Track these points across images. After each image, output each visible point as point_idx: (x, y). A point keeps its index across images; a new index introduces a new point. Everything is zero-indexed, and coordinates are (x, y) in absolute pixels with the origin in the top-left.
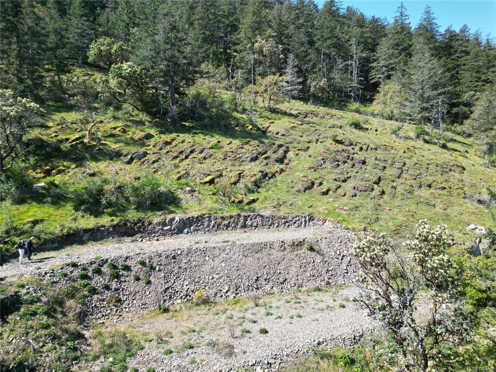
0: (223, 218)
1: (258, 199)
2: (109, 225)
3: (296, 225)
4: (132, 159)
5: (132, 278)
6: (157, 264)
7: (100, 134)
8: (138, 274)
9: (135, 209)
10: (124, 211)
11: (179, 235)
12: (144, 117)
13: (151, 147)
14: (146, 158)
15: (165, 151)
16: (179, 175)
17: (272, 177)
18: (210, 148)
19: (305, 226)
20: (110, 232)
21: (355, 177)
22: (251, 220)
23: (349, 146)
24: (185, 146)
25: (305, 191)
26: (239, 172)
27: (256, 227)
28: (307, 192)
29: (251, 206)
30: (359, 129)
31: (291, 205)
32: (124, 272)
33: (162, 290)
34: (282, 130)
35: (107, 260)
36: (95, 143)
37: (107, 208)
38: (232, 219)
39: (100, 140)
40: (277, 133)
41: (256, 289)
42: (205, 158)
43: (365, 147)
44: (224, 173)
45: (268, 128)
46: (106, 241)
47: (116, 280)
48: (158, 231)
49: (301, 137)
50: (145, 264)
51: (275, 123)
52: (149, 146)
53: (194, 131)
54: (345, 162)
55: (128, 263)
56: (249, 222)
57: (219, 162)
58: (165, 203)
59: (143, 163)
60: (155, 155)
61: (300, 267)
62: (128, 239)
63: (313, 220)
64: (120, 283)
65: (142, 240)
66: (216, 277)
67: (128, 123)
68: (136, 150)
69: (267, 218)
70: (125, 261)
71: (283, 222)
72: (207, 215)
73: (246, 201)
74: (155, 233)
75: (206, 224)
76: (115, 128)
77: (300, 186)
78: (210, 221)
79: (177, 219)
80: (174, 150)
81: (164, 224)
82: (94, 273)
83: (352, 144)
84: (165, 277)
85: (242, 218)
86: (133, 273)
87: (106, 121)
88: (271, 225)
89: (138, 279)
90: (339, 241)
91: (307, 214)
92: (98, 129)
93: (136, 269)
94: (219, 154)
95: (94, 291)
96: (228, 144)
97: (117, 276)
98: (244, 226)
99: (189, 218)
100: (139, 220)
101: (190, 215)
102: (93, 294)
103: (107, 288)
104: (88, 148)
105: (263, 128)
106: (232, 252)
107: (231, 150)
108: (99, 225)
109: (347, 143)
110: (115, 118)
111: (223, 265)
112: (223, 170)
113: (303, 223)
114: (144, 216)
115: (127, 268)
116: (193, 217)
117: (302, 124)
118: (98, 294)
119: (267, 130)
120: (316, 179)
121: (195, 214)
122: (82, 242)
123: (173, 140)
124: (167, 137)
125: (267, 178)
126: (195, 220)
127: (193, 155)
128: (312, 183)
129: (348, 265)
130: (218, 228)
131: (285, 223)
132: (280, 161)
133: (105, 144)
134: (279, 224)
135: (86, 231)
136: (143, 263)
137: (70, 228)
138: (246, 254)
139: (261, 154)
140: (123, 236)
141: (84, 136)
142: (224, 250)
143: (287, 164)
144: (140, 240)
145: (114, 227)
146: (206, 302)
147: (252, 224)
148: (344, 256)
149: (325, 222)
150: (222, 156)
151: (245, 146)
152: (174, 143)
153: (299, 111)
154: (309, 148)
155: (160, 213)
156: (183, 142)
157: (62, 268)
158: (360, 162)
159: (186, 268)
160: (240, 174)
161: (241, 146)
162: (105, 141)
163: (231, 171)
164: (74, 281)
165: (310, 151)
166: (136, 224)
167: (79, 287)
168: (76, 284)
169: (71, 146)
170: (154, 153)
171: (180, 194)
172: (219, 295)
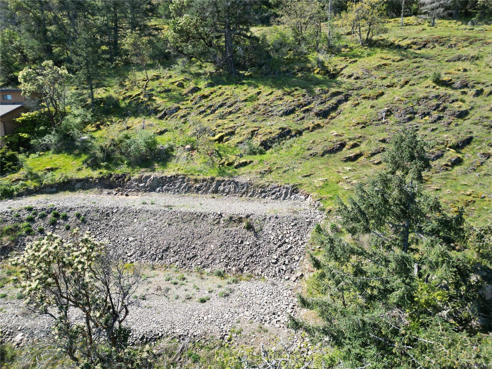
0: (196, 181)
1: (251, 162)
2: (97, 177)
3: (274, 196)
4: (165, 114)
5: (65, 227)
6: (90, 219)
7: (157, 90)
8: (70, 225)
9: (128, 164)
10: (118, 165)
11: (152, 193)
12: (210, 69)
14: (176, 114)
15: (198, 106)
17: (295, 135)
18: (243, 101)
19: (284, 199)
22: (225, 185)
24: (219, 100)
25: (323, 155)
26: (255, 129)
28: (326, 156)
29: (237, 170)
32: (61, 221)
34: (361, 71)
39: (153, 96)
40: (350, 77)
42: (230, 113)
44: (238, 130)
45: (342, 69)
47: (52, 227)
48: (134, 187)
49: (384, 78)
53: (243, 81)
55: (69, 214)
57: (243, 117)
59: (172, 118)
60: (186, 110)
63: (297, 193)
67: (189, 77)
68: (171, 106)
69: (241, 185)
70: (68, 211)
72: (181, 176)
73: (236, 164)
75: (178, 185)
78: (183, 182)
79: (152, 177)
81: (140, 180)
82: (40, 218)
86: (68, 223)
89: (68, 229)
91: (291, 185)
93: (72, 220)
95: (30, 232)
96: (267, 95)
97: (54, 224)
100: (124, 175)
101: (164, 175)
102: (28, 235)
107: (266, 102)
108: (89, 176)
113: (283, 195)
114: (129, 172)
115: (65, 218)
116: (166, 177)
118: (31, 235)
119: (338, 73)
120: (352, 139)
121: (169, 174)
126: (167, 180)
127: (221, 110)
128: (341, 144)
130: (188, 190)
131: (261, 192)
132: (324, 114)
133: (154, 100)
134: (254, 192)
135: (78, 181)
136: (79, 216)
137: (66, 177)
139: (300, 106)
143: (332, 118)
144: (115, 193)
145: (100, 179)
149: (308, 197)
150: (250, 110)
154: (382, 94)
156: (222, 94)
157: (20, 211)
160: (253, 131)
161: (281, 97)
162: (157, 96)
164: (21, 222)
165: (380, 100)
166: (118, 178)
168: (20, 225)
169: (130, 102)
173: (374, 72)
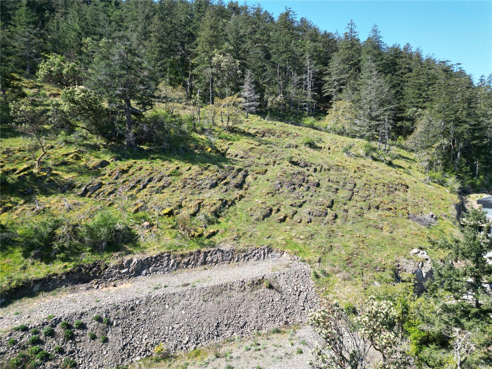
0: (183, 256)
1: (218, 231)
2: (62, 272)
3: (255, 258)
4: (86, 191)
5: (88, 337)
6: (115, 319)
7: (50, 163)
8: (94, 332)
9: (90, 251)
10: (78, 254)
11: (137, 277)
12: (98, 140)
13: (107, 176)
14: (102, 189)
15: (122, 181)
16: (136, 208)
17: (232, 205)
18: (169, 176)
19: (264, 259)
20: (64, 280)
21: (310, 201)
22: (211, 255)
23: (305, 167)
24: (143, 175)
25: (263, 219)
26: (199, 201)
27: (216, 262)
28: (266, 219)
29: (211, 239)
30: (313, 148)
31: (251, 236)
32: (79, 331)
33: (120, 348)
34: (241, 152)
35: (60, 318)
36: (45, 174)
37: (59, 253)
38: (192, 257)
39: (51, 169)
40: (236, 156)
41: (217, 336)
42: (164, 187)
43: (318, 168)
44: (184, 203)
45: (227, 149)
46: (59, 291)
47: (71, 341)
48: (115, 275)
49: (260, 159)
50: (102, 319)
51: (234, 145)
52: (105, 175)
53: (152, 156)
54: (301, 185)
55: (84, 320)
56: (209, 259)
57: (179, 191)
58: (122, 241)
59: (98, 195)
60: (111, 185)
61: (260, 308)
62: (82, 287)
63: (272, 252)
64: (75, 344)
65: (98, 287)
66: (176, 326)
67: (82, 149)
68: (90, 181)
69: (227, 252)
70: (80, 318)
71: (243, 256)
72: (166, 254)
73: (206, 234)
74: (112, 277)
75: (165, 263)
76: (67, 155)
77: (258, 214)
78: (169, 260)
79: (135, 260)
80: (130, 179)
81: (122, 267)
82: (46, 336)
83: (307, 166)
84: (123, 332)
85: (202, 254)
86: (89, 331)
87: (57, 146)
88: (231, 260)
89: (94, 337)
90: (296, 276)
91: (266, 246)
92: (48, 156)
93: (92, 326)
94: (178, 182)
95: (46, 358)
96: (187, 171)
97: (71, 337)
98: (204, 263)
99: (148, 258)
100: (95, 264)
101: (148, 255)
102: (46, 361)
103: (61, 351)
104: (37, 179)
105: (222, 150)
106: (192, 298)
107: (191, 177)
108: (51, 273)
109: (302, 164)
110: (68, 143)
111: (183, 312)
112: (182, 200)
113: (262, 256)
114: (99, 259)
115: (82, 326)
116: (151, 257)
117: (260, 145)
118: (51, 360)
119: (226, 152)
120: (274, 206)
121: (154, 254)
122: (32, 294)
123: (130, 167)
124: (123, 164)
125: (227, 206)
126: (153, 260)
127: (151, 184)
128: (270, 210)
129: (305, 302)
130: (177, 266)
131: (245, 256)
132: (240, 186)
133: (56, 175)
134: (239, 258)
135: (36, 281)
136: (99, 319)
137: (19, 280)
138: (206, 299)
139: (220, 180)
140: (77, 284)
141: (32, 166)
142: (184, 296)
143: (246, 189)
144: (96, 287)
145: (67, 274)
146: (166, 356)
147: (212, 260)
148: (301, 292)
149: (283, 254)
150: (181, 184)
151: (205, 172)
152: (131, 171)
153: (256, 130)
154: (266, 171)
155: (117, 254)
156: (141, 169)
157: (10, 335)
158: (314, 185)
159: (145, 320)
160: (199, 204)
161: (200, 172)
162: (56, 170)
163: (191, 200)
164: (24, 348)
165: (268, 174)
166: (91, 269)
167: (30, 355)
168: (26, 352)
169: (19, 178)
170: (109, 184)
171: (137, 230)
172: (179, 347)
173: (250, 153)
